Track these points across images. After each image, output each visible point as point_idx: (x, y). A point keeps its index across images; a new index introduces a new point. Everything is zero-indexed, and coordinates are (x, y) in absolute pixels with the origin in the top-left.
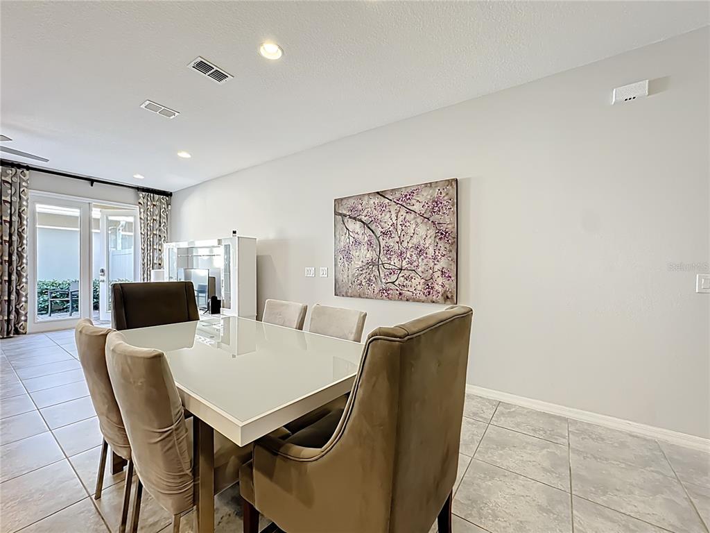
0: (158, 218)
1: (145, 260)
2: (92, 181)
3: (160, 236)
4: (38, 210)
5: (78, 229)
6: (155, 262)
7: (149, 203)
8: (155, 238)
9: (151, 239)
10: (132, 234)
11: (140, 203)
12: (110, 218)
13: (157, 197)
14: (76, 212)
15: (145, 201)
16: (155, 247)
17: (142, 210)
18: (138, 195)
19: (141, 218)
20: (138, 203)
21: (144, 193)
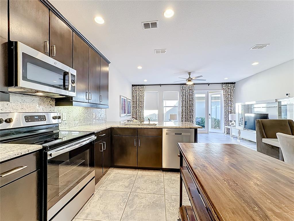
0: (230, 93)
1: (226, 110)
2: (209, 84)
3: (231, 101)
4: (196, 96)
5: (205, 101)
6: (229, 111)
7: (227, 88)
8: (229, 102)
9: (228, 102)
10: (220, 101)
11: (223, 89)
12: (212, 96)
13: (229, 85)
14: (204, 95)
15: (225, 87)
16: (229, 105)
17: (224, 91)
18: (223, 86)
19: (224, 94)
20: (222, 89)
21: (225, 85)
